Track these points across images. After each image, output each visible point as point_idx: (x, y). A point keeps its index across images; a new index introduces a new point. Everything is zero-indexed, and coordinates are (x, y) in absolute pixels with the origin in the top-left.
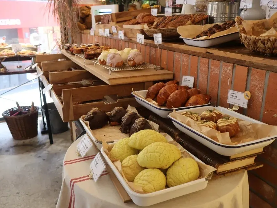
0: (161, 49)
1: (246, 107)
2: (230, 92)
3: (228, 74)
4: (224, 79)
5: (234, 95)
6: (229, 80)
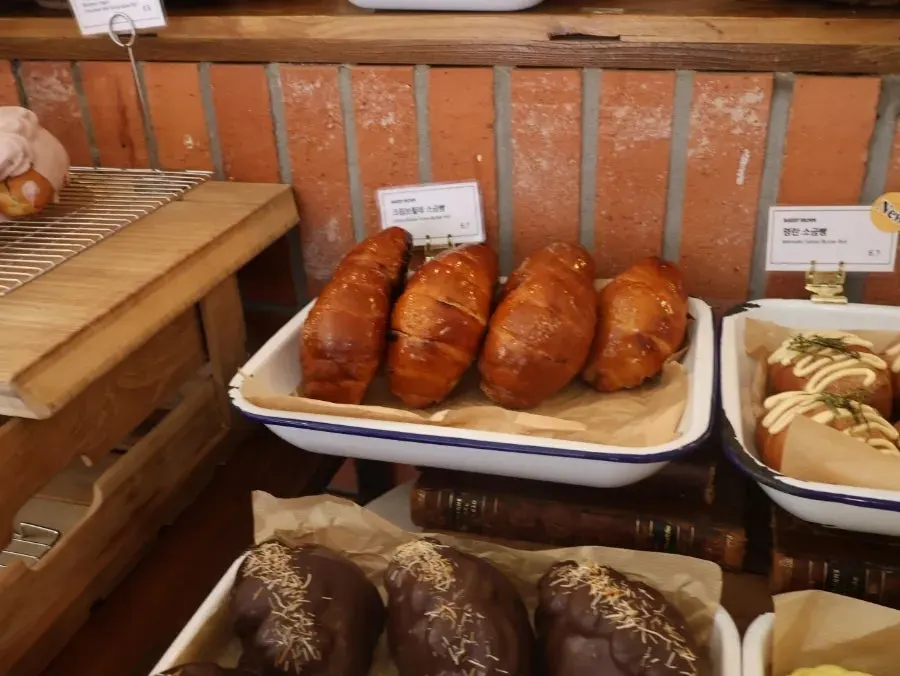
0: (73, 61)
1: (890, 268)
2: (778, 217)
3: (737, 131)
4: (706, 158)
5: (811, 226)
6: (744, 160)
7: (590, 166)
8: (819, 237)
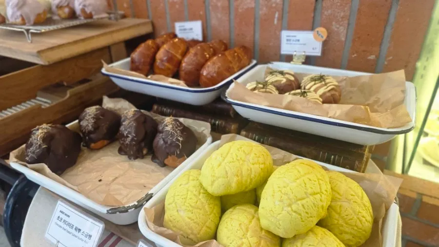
1: (319, 54)
2: (285, 34)
3: (274, 5)
4: (265, 14)
5: (294, 38)
6: (277, 15)
7: (232, 17)
8: (297, 42)
